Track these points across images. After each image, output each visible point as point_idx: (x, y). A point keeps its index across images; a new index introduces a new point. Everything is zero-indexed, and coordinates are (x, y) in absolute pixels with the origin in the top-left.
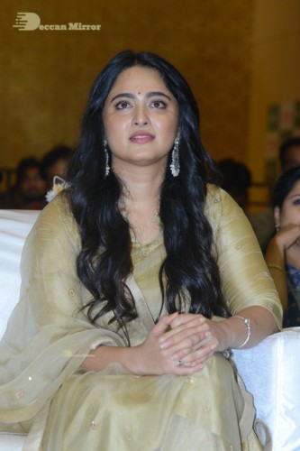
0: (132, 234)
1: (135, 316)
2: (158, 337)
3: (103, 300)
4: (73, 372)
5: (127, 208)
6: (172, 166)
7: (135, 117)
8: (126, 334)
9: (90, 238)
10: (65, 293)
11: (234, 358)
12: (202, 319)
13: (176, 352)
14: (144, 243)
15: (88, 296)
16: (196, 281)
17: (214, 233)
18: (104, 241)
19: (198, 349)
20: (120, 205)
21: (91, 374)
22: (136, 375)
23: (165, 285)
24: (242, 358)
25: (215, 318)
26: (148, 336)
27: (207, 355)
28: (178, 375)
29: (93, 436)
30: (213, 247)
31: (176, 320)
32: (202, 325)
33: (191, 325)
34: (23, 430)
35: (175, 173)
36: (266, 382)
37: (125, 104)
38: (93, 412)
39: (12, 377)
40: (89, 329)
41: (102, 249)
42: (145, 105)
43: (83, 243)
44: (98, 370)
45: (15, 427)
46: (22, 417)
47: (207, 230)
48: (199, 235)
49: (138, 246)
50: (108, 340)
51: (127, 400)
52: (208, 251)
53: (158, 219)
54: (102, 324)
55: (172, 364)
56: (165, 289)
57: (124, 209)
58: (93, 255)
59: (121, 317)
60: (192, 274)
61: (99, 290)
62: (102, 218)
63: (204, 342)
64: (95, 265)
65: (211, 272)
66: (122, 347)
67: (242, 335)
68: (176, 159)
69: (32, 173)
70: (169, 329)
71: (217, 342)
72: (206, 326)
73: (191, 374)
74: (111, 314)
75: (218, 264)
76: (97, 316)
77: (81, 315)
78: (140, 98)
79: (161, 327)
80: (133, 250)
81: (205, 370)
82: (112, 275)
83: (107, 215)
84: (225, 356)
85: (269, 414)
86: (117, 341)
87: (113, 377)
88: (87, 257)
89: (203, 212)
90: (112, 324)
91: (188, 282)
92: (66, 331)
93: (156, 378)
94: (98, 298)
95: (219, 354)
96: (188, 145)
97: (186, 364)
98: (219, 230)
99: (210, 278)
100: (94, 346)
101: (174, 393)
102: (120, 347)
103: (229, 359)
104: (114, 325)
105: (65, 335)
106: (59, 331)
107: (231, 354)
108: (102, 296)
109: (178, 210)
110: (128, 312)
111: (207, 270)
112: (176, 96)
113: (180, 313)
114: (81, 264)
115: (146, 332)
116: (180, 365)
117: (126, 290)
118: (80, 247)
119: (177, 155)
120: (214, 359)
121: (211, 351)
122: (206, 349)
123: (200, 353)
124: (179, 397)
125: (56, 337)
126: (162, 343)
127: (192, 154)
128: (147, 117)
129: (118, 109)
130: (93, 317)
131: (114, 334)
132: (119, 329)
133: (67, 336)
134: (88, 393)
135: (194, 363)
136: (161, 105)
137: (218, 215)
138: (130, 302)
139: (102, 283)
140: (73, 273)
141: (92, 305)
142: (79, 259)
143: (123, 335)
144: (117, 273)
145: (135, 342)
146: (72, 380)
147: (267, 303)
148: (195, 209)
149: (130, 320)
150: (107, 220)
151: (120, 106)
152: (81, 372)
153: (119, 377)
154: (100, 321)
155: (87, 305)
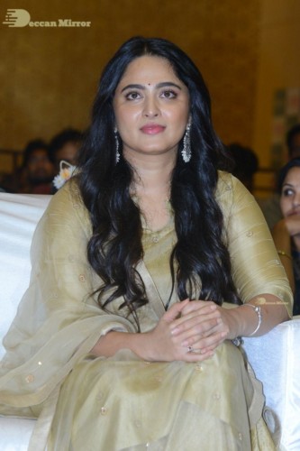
0: (143, 219)
1: (145, 302)
2: (168, 324)
3: (114, 285)
4: (84, 357)
5: (138, 194)
6: (184, 152)
7: (145, 109)
8: (137, 320)
9: (101, 224)
10: (76, 278)
11: (244, 346)
12: (213, 306)
13: (186, 339)
14: (155, 229)
15: (99, 282)
16: (207, 266)
17: (225, 219)
18: (115, 227)
19: (208, 336)
20: (131, 191)
21: (101, 360)
22: (146, 361)
23: (176, 270)
24: (253, 345)
25: (226, 305)
26: (158, 322)
27: (217, 343)
28: (188, 362)
29: (103, 422)
30: (224, 233)
31: (187, 306)
32: (213, 312)
33: (202, 312)
34: (33, 414)
35: (186, 158)
36: (276, 370)
37: (135, 95)
38: (102, 398)
39: (22, 361)
40: (99, 314)
41: (113, 235)
42: (155, 96)
43: (94, 229)
44: (108, 356)
45: (25, 411)
46: (32, 401)
47: (218, 216)
48: (210, 221)
49: (149, 232)
50: (118, 325)
51: (137, 387)
52: (219, 237)
53: (169, 206)
54: (112, 310)
55: (182, 351)
56: (176, 274)
57: (135, 195)
58: (104, 240)
59: (131, 303)
60: (203, 260)
61: (110, 276)
62: (113, 204)
63: (215, 329)
64: (106, 251)
65: (222, 258)
66: (133, 333)
67: (253, 323)
68: (187, 145)
69: (40, 155)
70: (179, 316)
71: (228, 330)
72: (217, 314)
73: (201, 362)
74: (121, 300)
75: (229, 250)
76: (108, 302)
77: (91, 300)
78: (151, 89)
79: (171, 314)
80: (144, 236)
81: (215, 358)
82: (122, 261)
83: (118, 201)
84: (235, 343)
85: (278, 403)
86: (127, 326)
87: (123, 363)
88: (98, 243)
89: (214, 198)
90: (122, 310)
91: (199, 267)
92: (76, 316)
93: (165, 365)
94: (108, 283)
95: (229, 341)
96: (199, 131)
97: (197, 351)
98: (230, 218)
99: (220, 264)
100: (104, 332)
101: (184, 380)
102: (130, 333)
103: (239, 347)
104: (125, 311)
105: (74, 320)
106: (70, 316)
107: (241, 342)
108: (113, 281)
109: (189, 196)
110: (138, 297)
111: (218, 256)
112: (186, 84)
113: (191, 300)
114: (92, 249)
115: (157, 318)
116: (190, 352)
117: (137, 275)
118: (91, 233)
119: (189, 141)
120: (224, 346)
121: (221, 338)
122: (217, 337)
123: (210, 340)
124: (188, 384)
125: (66, 322)
126: (173, 330)
127: (203, 141)
128: (157, 109)
129: (128, 99)
130: (103, 302)
131: (124, 320)
132: (129, 314)
133: (77, 322)
134: (98, 379)
135: (204, 351)
136: (171, 95)
137: (230, 202)
138: (141, 288)
139: (113, 269)
140: (84, 258)
141: (102, 290)
142: (90, 245)
143: (133, 320)
144: (127, 259)
145: (145, 328)
146: (82, 365)
147: (278, 291)
148: (206, 194)
149: (141, 306)
150: (117, 206)
151: (130, 97)
152: (92, 357)
153: (129, 363)
154: (110, 306)
155: (97, 291)
